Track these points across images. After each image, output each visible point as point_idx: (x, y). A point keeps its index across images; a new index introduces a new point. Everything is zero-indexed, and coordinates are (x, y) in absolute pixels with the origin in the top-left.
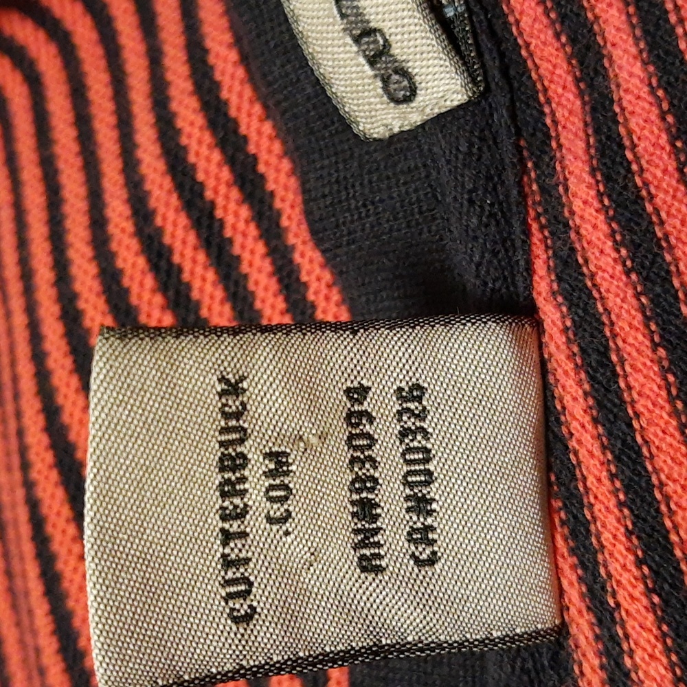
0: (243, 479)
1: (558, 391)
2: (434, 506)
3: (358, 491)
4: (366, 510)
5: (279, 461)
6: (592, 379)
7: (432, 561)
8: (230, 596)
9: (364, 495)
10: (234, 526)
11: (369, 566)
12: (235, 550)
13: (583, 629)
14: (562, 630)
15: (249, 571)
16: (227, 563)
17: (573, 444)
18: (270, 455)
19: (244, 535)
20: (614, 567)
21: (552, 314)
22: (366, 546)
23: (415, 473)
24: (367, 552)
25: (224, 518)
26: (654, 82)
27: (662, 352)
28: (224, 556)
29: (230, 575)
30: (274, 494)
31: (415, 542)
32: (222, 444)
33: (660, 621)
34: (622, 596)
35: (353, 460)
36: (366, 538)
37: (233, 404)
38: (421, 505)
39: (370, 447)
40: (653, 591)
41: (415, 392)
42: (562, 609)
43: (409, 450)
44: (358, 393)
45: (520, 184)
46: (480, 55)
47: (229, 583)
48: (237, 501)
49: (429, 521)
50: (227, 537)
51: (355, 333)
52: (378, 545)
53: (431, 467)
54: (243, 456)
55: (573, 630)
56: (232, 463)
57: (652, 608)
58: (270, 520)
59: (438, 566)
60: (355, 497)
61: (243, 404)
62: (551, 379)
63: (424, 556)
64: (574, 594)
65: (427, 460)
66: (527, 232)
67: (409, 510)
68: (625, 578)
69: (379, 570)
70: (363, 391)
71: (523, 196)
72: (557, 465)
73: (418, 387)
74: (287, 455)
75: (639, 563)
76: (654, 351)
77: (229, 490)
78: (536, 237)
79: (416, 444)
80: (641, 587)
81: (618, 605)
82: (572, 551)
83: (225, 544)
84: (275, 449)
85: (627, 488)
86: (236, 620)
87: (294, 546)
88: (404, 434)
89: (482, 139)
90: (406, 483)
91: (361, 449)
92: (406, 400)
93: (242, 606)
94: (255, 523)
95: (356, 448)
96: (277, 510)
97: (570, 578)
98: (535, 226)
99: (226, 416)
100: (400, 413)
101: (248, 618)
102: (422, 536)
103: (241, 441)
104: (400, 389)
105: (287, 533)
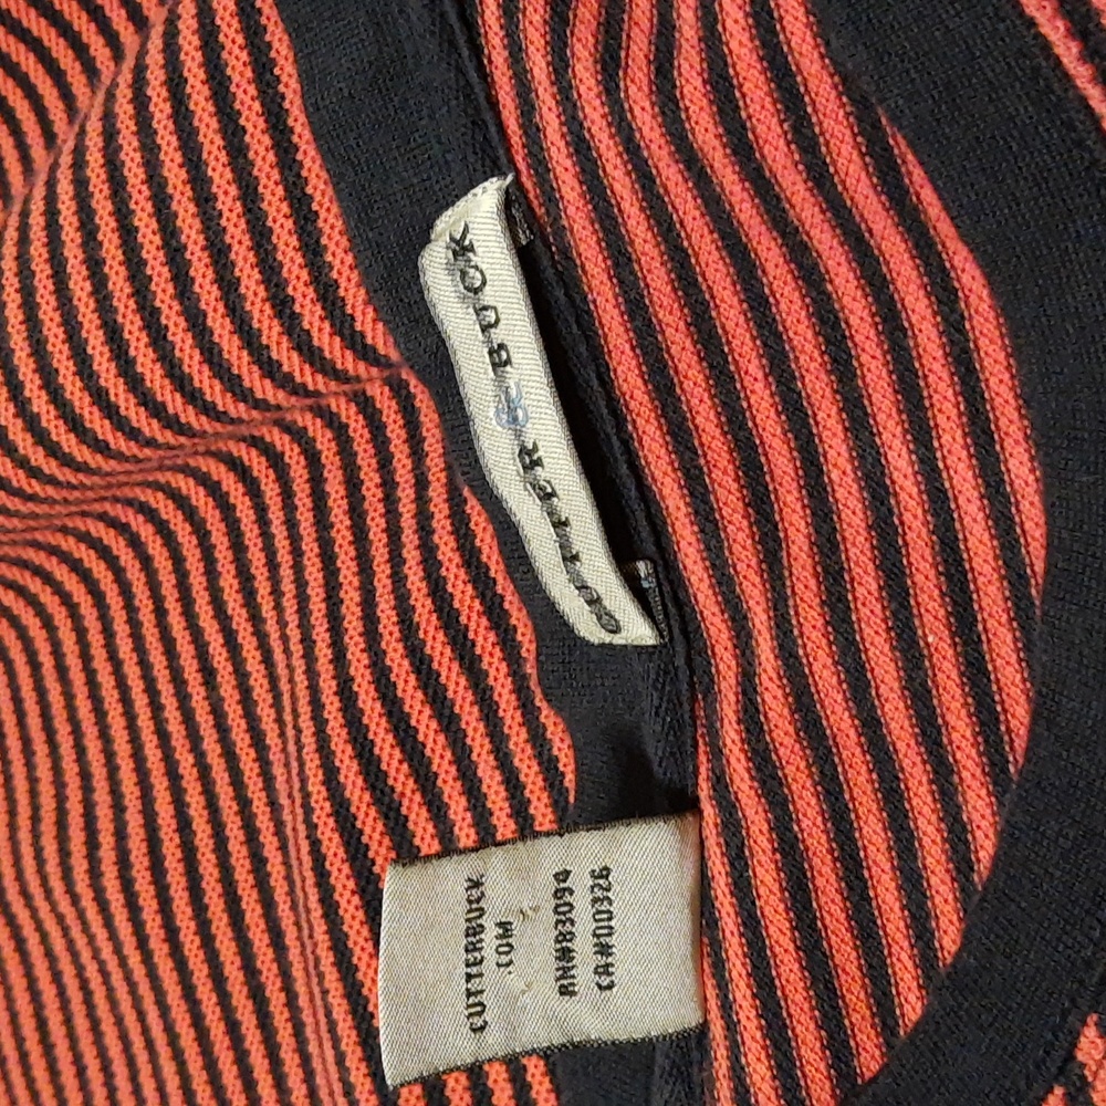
0: (481, 941)
1: (710, 864)
2: (614, 950)
3: (560, 942)
4: (565, 954)
5: (505, 927)
6: (732, 864)
7: (610, 987)
8: (471, 1015)
9: (564, 944)
10: (474, 970)
11: (565, 991)
12: (475, 985)
13: (717, 1029)
14: (704, 1028)
15: (483, 998)
16: (469, 994)
17: (717, 904)
18: (500, 925)
19: (481, 975)
20: (739, 995)
21: (709, 810)
22: (566, 978)
23: (601, 928)
24: (565, 982)
25: (468, 965)
26: (782, 673)
27: (778, 856)
28: (467, 990)
29: (471, 1001)
30: (501, 949)
31: (600, 974)
32: (468, 920)
33: (765, 1037)
34: (742, 1016)
35: (558, 922)
36: (565, 973)
37: (475, 893)
38: (604, 950)
39: (570, 911)
40: (761, 1016)
41: (604, 873)
42: (706, 1011)
43: (599, 912)
44: (563, 875)
45: (692, 710)
46: (666, 615)
47: (469, 1006)
48: (477, 954)
49: (610, 960)
50: (469, 977)
51: (561, 836)
52: (573, 977)
53: (613, 923)
54: (481, 926)
55: (712, 1027)
56: (474, 931)
57: (760, 1028)
58: (498, 965)
59: (615, 990)
60: (558, 946)
61: (482, 893)
62: (706, 854)
63: (605, 984)
64: (713, 1004)
65: (610, 919)
66: (695, 746)
67: (595, 953)
68: (745, 1004)
69: (573, 994)
70: (567, 873)
71: (694, 718)
72: (707, 914)
73: (606, 868)
74: (510, 923)
75: (754, 996)
76: (774, 854)
77: (471, 948)
78: (702, 748)
79: (603, 908)
80: (754, 1012)
81: (739, 1021)
82: (714, 976)
83: (467, 981)
84: (503, 920)
85: (749, 944)
86: (474, 1030)
87: (514, 981)
88: (595, 901)
89: (666, 673)
90: (595, 935)
91: (564, 913)
92: (596, 878)
93: (478, 1022)
94: (489, 966)
95: (559, 913)
96: (504, 959)
97: (711, 993)
98: (701, 741)
99: (470, 902)
100: (592, 887)
101: (482, 1028)
102: (604, 970)
103: (480, 916)
104: (593, 871)
105: (510, 973)
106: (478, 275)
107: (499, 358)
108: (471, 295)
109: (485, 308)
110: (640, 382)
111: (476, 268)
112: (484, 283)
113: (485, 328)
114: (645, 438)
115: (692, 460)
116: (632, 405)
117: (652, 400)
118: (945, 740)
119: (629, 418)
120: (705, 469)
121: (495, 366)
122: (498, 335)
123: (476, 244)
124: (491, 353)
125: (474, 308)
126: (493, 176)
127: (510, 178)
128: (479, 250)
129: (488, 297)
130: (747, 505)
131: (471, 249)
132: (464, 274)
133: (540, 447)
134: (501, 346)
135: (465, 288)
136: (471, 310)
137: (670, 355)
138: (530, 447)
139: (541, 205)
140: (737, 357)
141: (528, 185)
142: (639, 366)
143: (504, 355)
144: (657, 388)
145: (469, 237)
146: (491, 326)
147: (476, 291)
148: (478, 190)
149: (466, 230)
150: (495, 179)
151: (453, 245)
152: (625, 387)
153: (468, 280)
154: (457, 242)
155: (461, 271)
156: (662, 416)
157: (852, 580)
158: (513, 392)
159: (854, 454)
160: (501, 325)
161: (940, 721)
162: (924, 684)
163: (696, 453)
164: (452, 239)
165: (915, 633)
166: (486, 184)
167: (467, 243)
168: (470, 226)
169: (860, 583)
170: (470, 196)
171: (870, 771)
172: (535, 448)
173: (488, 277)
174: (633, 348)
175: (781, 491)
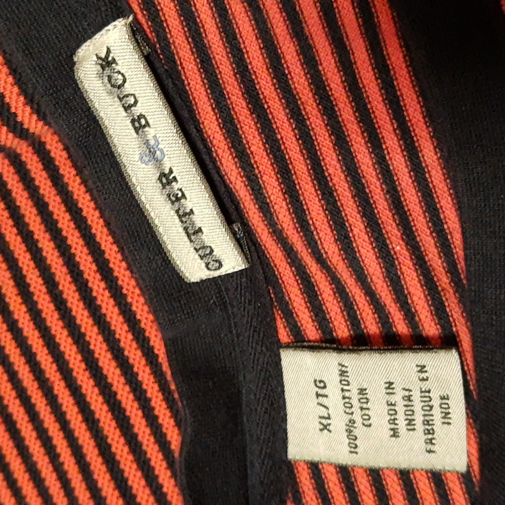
106: (120, 77)
107: (139, 124)
108: (116, 89)
109: (127, 96)
110: (218, 129)
111: (119, 72)
112: (125, 81)
113: (127, 108)
114: (223, 160)
115: (251, 171)
116: (215, 142)
117: (226, 139)
118: (410, 301)
119: (213, 149)
120: (259, 176)
121: (137, 130)
122: (137, 110)
123: (117, 59)
124: (133, 121)
125: (119, 97)
126: (119, 18)
127: (131, 18)
128: (119, 62)
129: (128, 88)
130: (284, 194)
131: (114, 61)
132: (110, 78)
133: (174, 170)
134: (141, 116)
135: (112, 86)
136: (116, 99)
137: (235, 111)
138: (167, 171)
139: (151, 32)
140: (272, 110)
141: (143, 20)
142: (217, 120)
143: (143, 122)
144: (228, 131)
145: (111, 55)
146: (130, 106)
147: (119, 87)
148: (110, 27)
149: (109, 51)
150: (121, 20)
151: (100, 62)
152: (209, 132)
153: (113, 81)
154: (103, 60)
155: (108, 76)
156: (232, 147)
157: (350, 225)
158: (152, 142)
159: (340, 158)
160: (139, 104)
161: (406, 292)
162: (396, 274)
163: (253, 167)
164: (99, 58)
165: (388, 247)
166: (116, 23)
167: (110, 59)
168: (112, 49)
169: (354, 227)
170: (103, 31)
171: (374, 314)
172: (171, 171)
173: (127, 77)
174: (213, 110)
175: (302, 183)
